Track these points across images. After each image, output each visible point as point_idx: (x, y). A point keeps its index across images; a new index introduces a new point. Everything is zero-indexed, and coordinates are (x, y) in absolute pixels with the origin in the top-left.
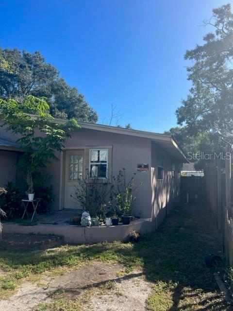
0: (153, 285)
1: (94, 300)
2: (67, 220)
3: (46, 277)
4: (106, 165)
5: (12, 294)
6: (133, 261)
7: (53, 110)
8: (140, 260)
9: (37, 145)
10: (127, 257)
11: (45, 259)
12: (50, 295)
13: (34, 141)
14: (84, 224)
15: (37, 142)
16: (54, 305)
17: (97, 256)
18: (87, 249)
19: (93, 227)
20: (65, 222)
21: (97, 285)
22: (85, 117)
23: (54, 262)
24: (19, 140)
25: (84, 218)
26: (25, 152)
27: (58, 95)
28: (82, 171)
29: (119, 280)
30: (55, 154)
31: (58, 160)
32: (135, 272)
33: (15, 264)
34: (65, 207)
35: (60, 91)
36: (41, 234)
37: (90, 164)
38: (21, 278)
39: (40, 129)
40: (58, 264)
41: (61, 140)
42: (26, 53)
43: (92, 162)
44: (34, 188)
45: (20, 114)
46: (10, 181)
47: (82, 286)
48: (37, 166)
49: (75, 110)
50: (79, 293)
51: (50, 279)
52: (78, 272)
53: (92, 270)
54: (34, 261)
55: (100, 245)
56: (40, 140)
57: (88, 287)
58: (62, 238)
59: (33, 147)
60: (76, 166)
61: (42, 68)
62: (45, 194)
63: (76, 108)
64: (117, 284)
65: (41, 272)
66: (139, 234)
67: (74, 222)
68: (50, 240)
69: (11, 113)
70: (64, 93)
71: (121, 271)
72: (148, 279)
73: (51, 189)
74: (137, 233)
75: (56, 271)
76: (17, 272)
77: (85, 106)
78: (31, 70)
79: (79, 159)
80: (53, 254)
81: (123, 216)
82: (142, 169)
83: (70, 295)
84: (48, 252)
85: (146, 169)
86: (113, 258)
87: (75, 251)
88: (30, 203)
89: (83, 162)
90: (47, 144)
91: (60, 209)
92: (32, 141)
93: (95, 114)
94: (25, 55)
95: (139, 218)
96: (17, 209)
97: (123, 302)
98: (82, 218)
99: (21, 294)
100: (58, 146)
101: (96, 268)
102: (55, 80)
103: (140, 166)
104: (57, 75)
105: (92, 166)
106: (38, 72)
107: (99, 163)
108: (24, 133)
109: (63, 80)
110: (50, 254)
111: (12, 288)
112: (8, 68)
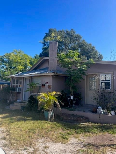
3: (82, 136)
4: (110, 82)
11: (80, 128)
12: (85, 146)
14: (99, 113)
15: (74, 72)
16: (88, 151)
17: (108, 131)
18: (101, 126)
20: (89, 111)
21: (109, 146)
22: (96, 58)
23: (85, 130)
24: (66, 71)
26: (68, 77)
27: (82, 48)
28: (96, 85)
30: (82, 77)
31: (84, 80)
33: (67, 128)
35: (83, 46)
36: (77, 115)
38: (70, 135)
39: (75, 65)
40: (87, 131)
41: (85, 70)
42: (67, 31)
43: (102, 81)
45: (66, 59)
46: (63, 90)
47: (101, 144)
48: (74, 83)
49: (90, 54)
50: (100, 148)
51: (84, 138)
52: (98, 137)
53: (105, 137)
54: (76, 128)
55: (108, 125)
57: (105, 146)
58: (87, 118)
59: (72, 74)
60: (93, 83)
61: (74, 36)
62: (78, 96)
65: (79, 134)
67: (93, 111)
68: (82, 119)
70: (85, 47)
75: (86, 134)
76: (69, 131)
77: (96, 52)
78: (69, 38)
80: (84, 126)
83: (95, 148)
84: (82, 124)
87: (95, 126)
88: (72, 100)
89: (97, 81)
90: (79, 72)
91: (85, 104)
92: (71, 71)
96: (66, 102)
98: (98, 110)
99: (71, 143)
100: (84, 73)
101: (108, 137)
102: (81, 41)
104: (81, 38)
105: (102, 83)
106: (72, 39)
107: (106, 82)
108: (68, 68)
109: (84, 41)
110: (82, 126)
111: (67, 139)
112: (60, 39)
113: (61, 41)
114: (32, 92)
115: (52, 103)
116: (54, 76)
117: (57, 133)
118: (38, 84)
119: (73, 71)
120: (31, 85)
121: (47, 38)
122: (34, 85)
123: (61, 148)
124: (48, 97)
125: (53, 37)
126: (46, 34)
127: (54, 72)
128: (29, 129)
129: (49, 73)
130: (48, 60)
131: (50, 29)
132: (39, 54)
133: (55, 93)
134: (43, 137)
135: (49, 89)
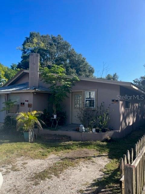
0: (111, 160)
1: (81, 163)
2: (73, 129)
3: (61, 153)
4: (94, 100)
5: (46, 158)
6: (104, 150)
7: (68, 68)
8: (108, 149)
9: (58, 90)
10: (101, 148)
11: (61, 146)
12: (62, 160)
13: (57, 88)
14: (81, 131)
15: (58, 89)
16: (63, 162)
17: (86, 146)
18: (82, 143)
19: (86, 133)
20: (72, 130)
21: (83, 158)
22: (86, 71)
23: (65, 147)
24: (49, 87)
25: (81, 128)
26: (52, 94)
27: (71, 59)
28: (81, 103)
29: (94, 157)
30: (67, 95)
31: (68, 97)
32: (104, 154)
33: (48, 147)
34: (73, 123)
35: (72, 56)
36: (60, 135)
37: (85, 99)
38: (50, 152)
39: (59, 82)
40: (67, 148)
41: (69, 88)
42: (53, 37)
43: (86, 98)
44: (57, 112)
45: (50, 74)
46: (45, 109)
47: (77, 157)
48: (58, 101)
49: (80, 67)
50: (75, 160)
51: (63, 153)
52: (76, 152)
53: (83, 152)
54: (56, 146)
55: (89, 142)
56: (59, 88)
57: (80, 158)
58: (70, 137)
59: (56, 91)
60: (78, 101)
61: (61, 44)
62: (62, 116)
63: (81, 66)
64: (93, 158)
65: (59, 151)
66: (111, 138)
67: (76, 130)
68: (64, 138)
69: (45, 74)
70: (74, 58)
71: (97, 153)
72: (109, 158)
73: (66, 113)
74: (109, 137)
75: (66, 151)
76: (49, 150)
77: (86, 64)
78: (55, 46)
79: (80, 97)
80: (65, 144)
81: (102, 128)
82: (115, 102)
83: (71, 160)
84: (63, 143)
85: (117, 102)
86: (94, 148)
87: (76, 144)
88: (55, 119)
89: (82, 98)
90: (63, 90)
91: (70, 123)
92: (55, 88)
93: (93, 69)
94: (52, 38)
95: (112, 130)
96: (49, 122)
97: (94, 165)
98: (80, 128)
99: (50, 158)
100: (68, 91)
101: (85, 151)
102: (69, 50)
103: (113, 101)
104: (70, 47)
105: (86, 101)
106: (59, 47)
107: (90, 99)
108: (51, 84)
109: (73, 50)
110: (64, 144)
111: (46, 156)
112: (44, 46)
113: (46, 49)
114: (9, 113)
115: (32, 123)
116: (35, 94)
117: (36, 152)
118: (16, 102)
119: (57, 87)
120: (7, 104)
121: (28, 44)
122: (11, 103)
123: (40, 163)
124: (27, 117)
125: (35, 43)
126: (26, 39)
127: (35, 89)
128: (6, 151)
129: (29, 90)
130: (28, 73)
131: (31, 33)
132: (18, 64)
133: (35, 112)
134: (22, 156)
135: (29, 108)
